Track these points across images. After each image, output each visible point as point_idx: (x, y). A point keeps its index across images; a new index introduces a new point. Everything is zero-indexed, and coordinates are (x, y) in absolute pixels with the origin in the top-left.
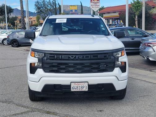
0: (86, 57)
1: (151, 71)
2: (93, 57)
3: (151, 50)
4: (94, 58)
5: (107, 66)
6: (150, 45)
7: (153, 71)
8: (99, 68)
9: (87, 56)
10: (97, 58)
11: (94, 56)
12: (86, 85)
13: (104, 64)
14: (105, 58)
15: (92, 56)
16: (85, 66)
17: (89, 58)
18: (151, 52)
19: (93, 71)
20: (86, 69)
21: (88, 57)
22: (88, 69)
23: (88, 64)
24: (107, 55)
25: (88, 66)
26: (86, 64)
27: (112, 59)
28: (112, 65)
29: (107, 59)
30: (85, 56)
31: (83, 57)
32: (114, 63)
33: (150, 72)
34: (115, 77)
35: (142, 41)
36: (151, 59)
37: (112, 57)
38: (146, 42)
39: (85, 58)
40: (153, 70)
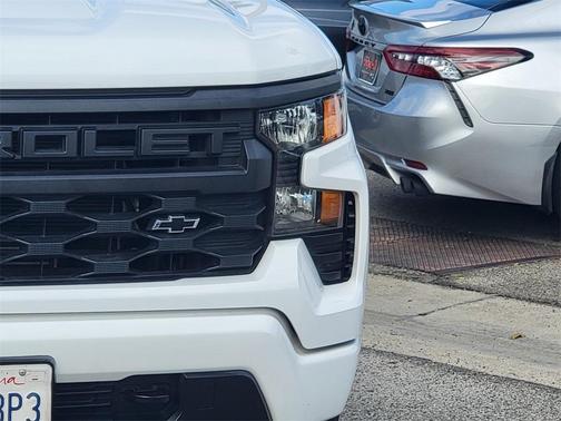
0: (42, 142)
1: (441, 279)
2: (99, 144)
3: (437, 106)
4: (104, 152)
5: (207, 220)
6: (433, 63)
7: (461, 281)
8: (147, 243)
9: (50, 130)
10: (128, 152)
11: (104, 139)
12: (39, 385)
13: (189, 203)
14: (194, 154)
15: (90, 136)
16: (32, 226)
17: (69, 150)
18: (439, 125)
19: (89, 267)
20: (37, 246)
21: (57, 142)
22: (55, 246)
23: (58, 207)
24: (217, 132)
25: (53, 225)
26: (36, 208)
27: (256, 162)
28: (250, 219)
29: (213, 161)
30: (29, 136)
31: (16, 137)
32: (267, 197)
33: (438, 289)
34: (269, 323)
35: (362, 30)
36: (437, 182)
37: (255, 151)
38: (394, 38)
39: (29, 149)
40: (462, 270)
